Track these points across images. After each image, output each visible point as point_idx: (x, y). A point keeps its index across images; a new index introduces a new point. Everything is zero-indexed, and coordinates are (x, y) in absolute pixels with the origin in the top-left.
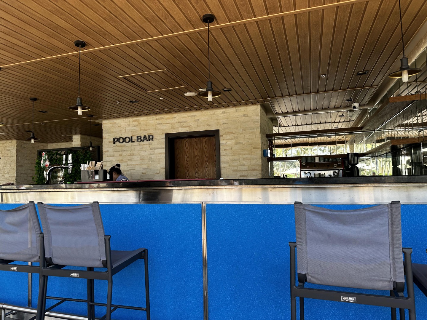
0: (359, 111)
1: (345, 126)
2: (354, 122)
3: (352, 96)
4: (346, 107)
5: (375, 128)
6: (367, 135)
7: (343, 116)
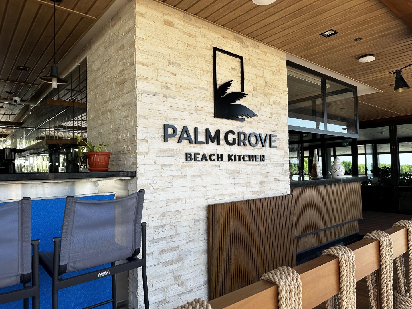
0: (21, 106)
1: (6, 118)
2: (16, 116)
3: (12, 88)
4: (6, 99)
5: (36, 126)
6: (27, 131)
7: (3, 108)
